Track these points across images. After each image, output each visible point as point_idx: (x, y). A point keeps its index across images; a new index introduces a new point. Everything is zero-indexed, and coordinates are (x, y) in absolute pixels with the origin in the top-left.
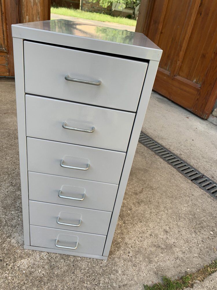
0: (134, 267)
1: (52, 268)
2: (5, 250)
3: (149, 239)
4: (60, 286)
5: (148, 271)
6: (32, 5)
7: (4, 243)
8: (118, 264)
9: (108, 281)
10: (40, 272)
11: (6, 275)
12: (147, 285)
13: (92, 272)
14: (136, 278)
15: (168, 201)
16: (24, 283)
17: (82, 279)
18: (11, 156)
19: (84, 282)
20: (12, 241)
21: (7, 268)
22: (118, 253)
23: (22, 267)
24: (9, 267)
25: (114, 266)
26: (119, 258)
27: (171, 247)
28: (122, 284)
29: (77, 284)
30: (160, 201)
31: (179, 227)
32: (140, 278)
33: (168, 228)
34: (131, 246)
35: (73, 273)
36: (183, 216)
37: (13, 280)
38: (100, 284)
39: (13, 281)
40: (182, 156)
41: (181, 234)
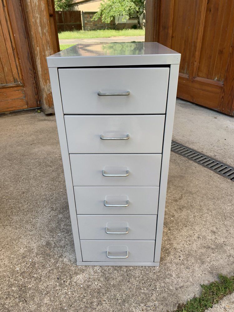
0: (187, 270)
1: (107, 279)
2: (60, 269)
3: (198, 242)
4: (118, 295)
5: (203, 272)
6: (41, 36)
7: (57, 263)
8: (171, 268)
9: (164, 285)
10: (96, 285)
11: (65, 291)
12: (204, 285)
13: (146, 279)
14: (191, 280)
15: (211, 203)
16: (84, 296)
17: (138, 286)
18: (46, 183)
19: (141, 289)
20: (65, 260)
21: (65, 284)
22: (168, 258)
23: (79, 282)
24: (67, 284)
25: (168, 270)
26: (171, 263)
27: (222, 247)
28: (178, 286)
29: (134, 291)
30: (202, 204)
31: (226, 226)
32: (195, 279)
33: (215, 229)
34: (181, 250)
35: (129, 282)
36: (229, 215)
37: (73, 294)
38: (156, 289)
39: (73, 296)
40: (217, 157)
41: (230, 233)
